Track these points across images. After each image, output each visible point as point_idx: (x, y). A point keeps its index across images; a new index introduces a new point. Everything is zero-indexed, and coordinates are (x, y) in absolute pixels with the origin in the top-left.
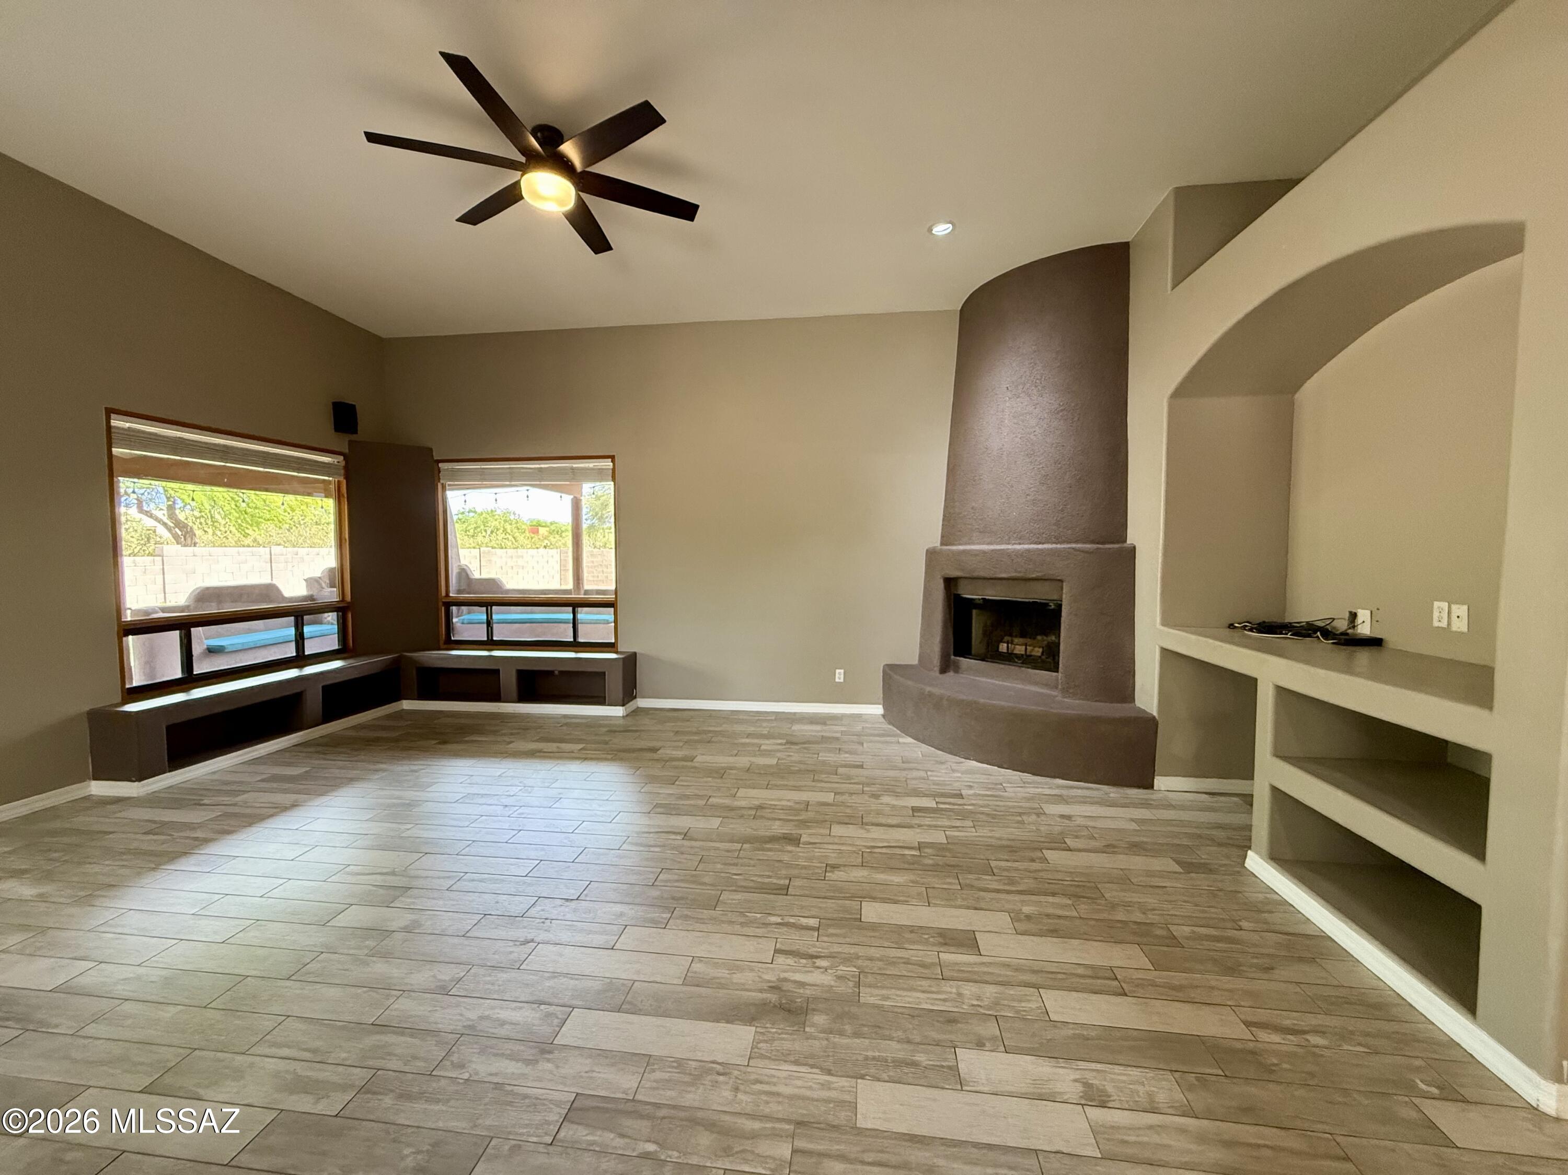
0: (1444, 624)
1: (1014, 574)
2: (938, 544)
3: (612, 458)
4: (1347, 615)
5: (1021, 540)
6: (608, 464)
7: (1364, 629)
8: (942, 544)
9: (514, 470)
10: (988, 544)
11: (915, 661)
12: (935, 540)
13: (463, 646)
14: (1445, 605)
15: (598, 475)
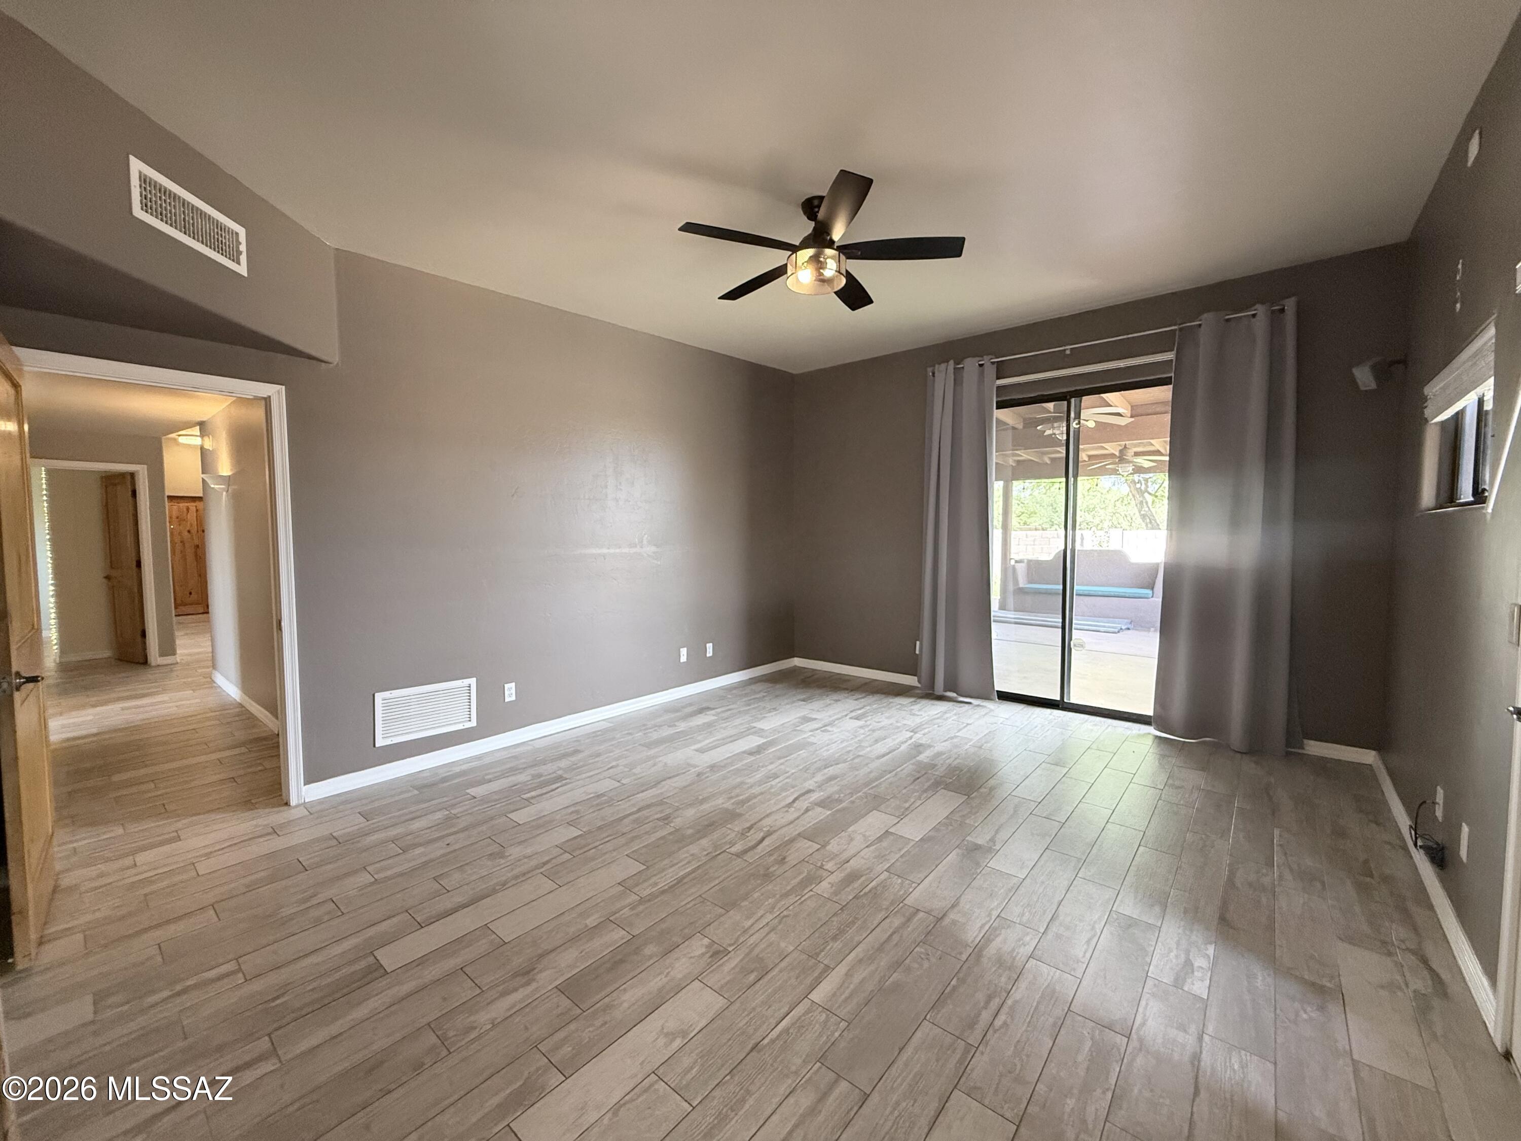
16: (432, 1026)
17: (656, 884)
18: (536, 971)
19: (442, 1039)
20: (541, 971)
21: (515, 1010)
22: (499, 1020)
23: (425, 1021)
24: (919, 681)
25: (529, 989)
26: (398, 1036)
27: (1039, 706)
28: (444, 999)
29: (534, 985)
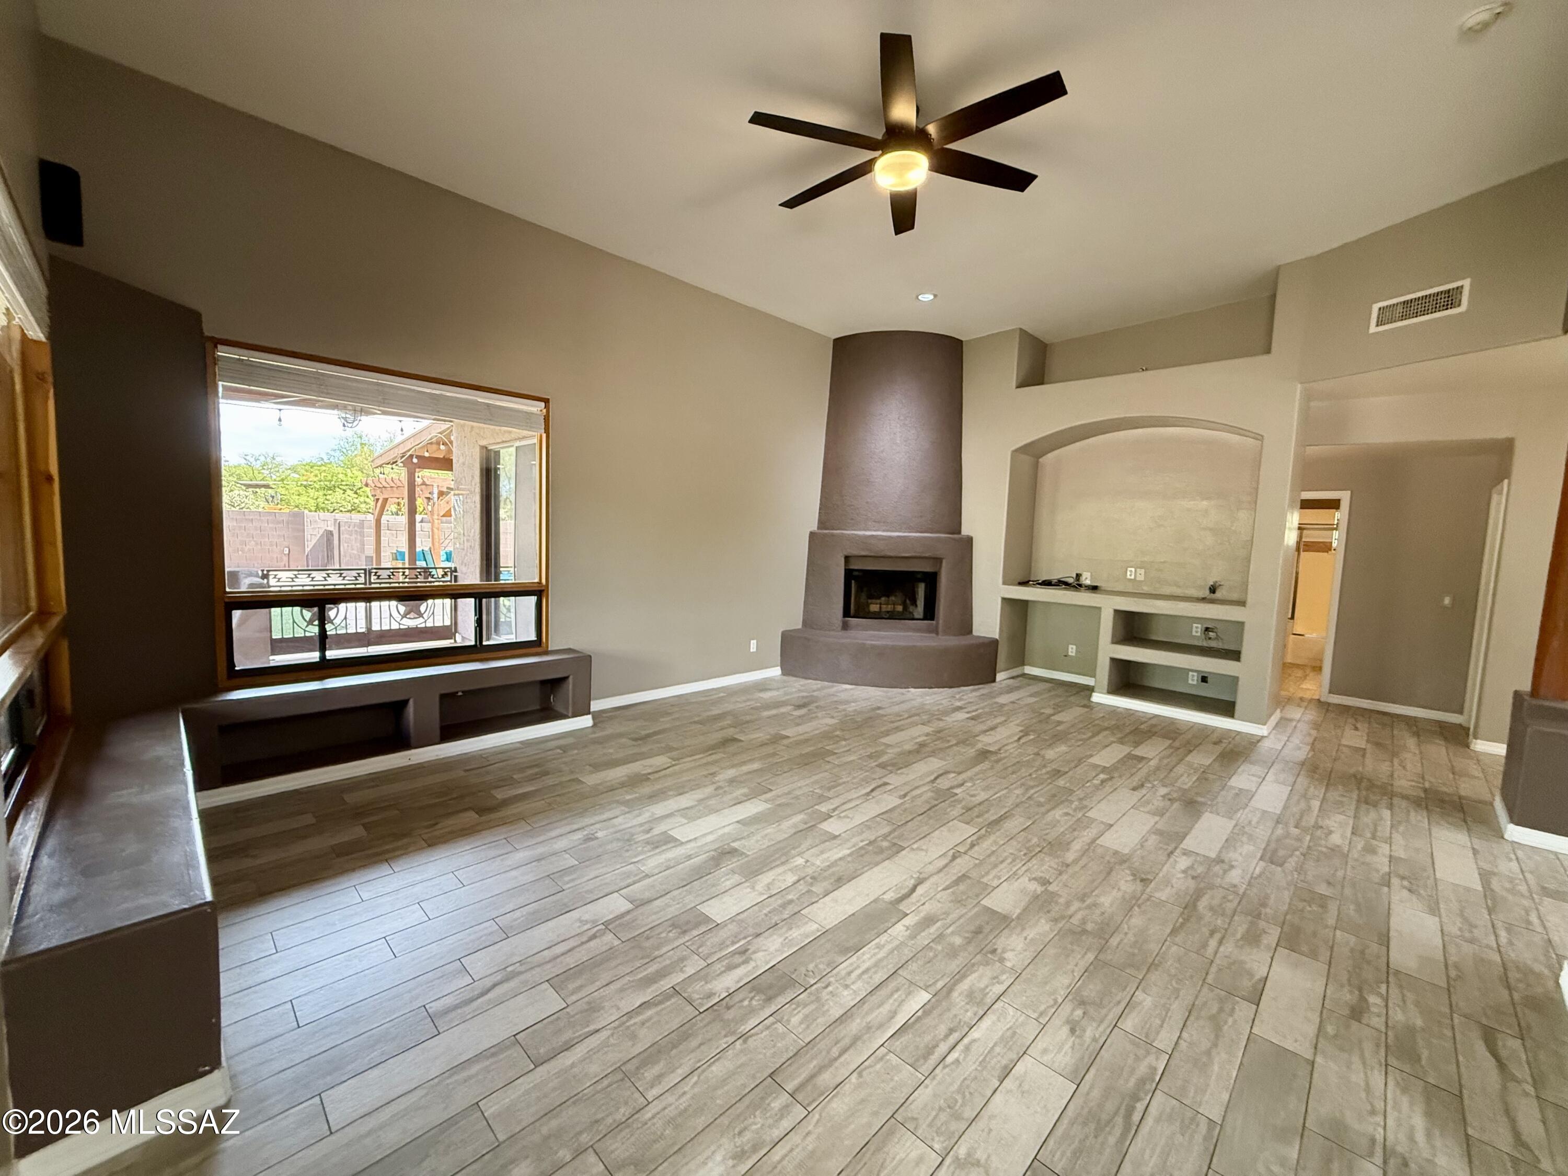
0: (1133, 577)
1: (914, 554)
2: (816, 529)
3: (546, 401)
4: (1074, 576)
5: (910, 529)
6: (537, 408)
7: (1087, 580)
8: (818, 528)
9: (386, 390)
10: (884, 531)
11: (800, 626)
12: (814, 527)
13: (258, 679)
14: (1133, 569)
15: (525, 420)
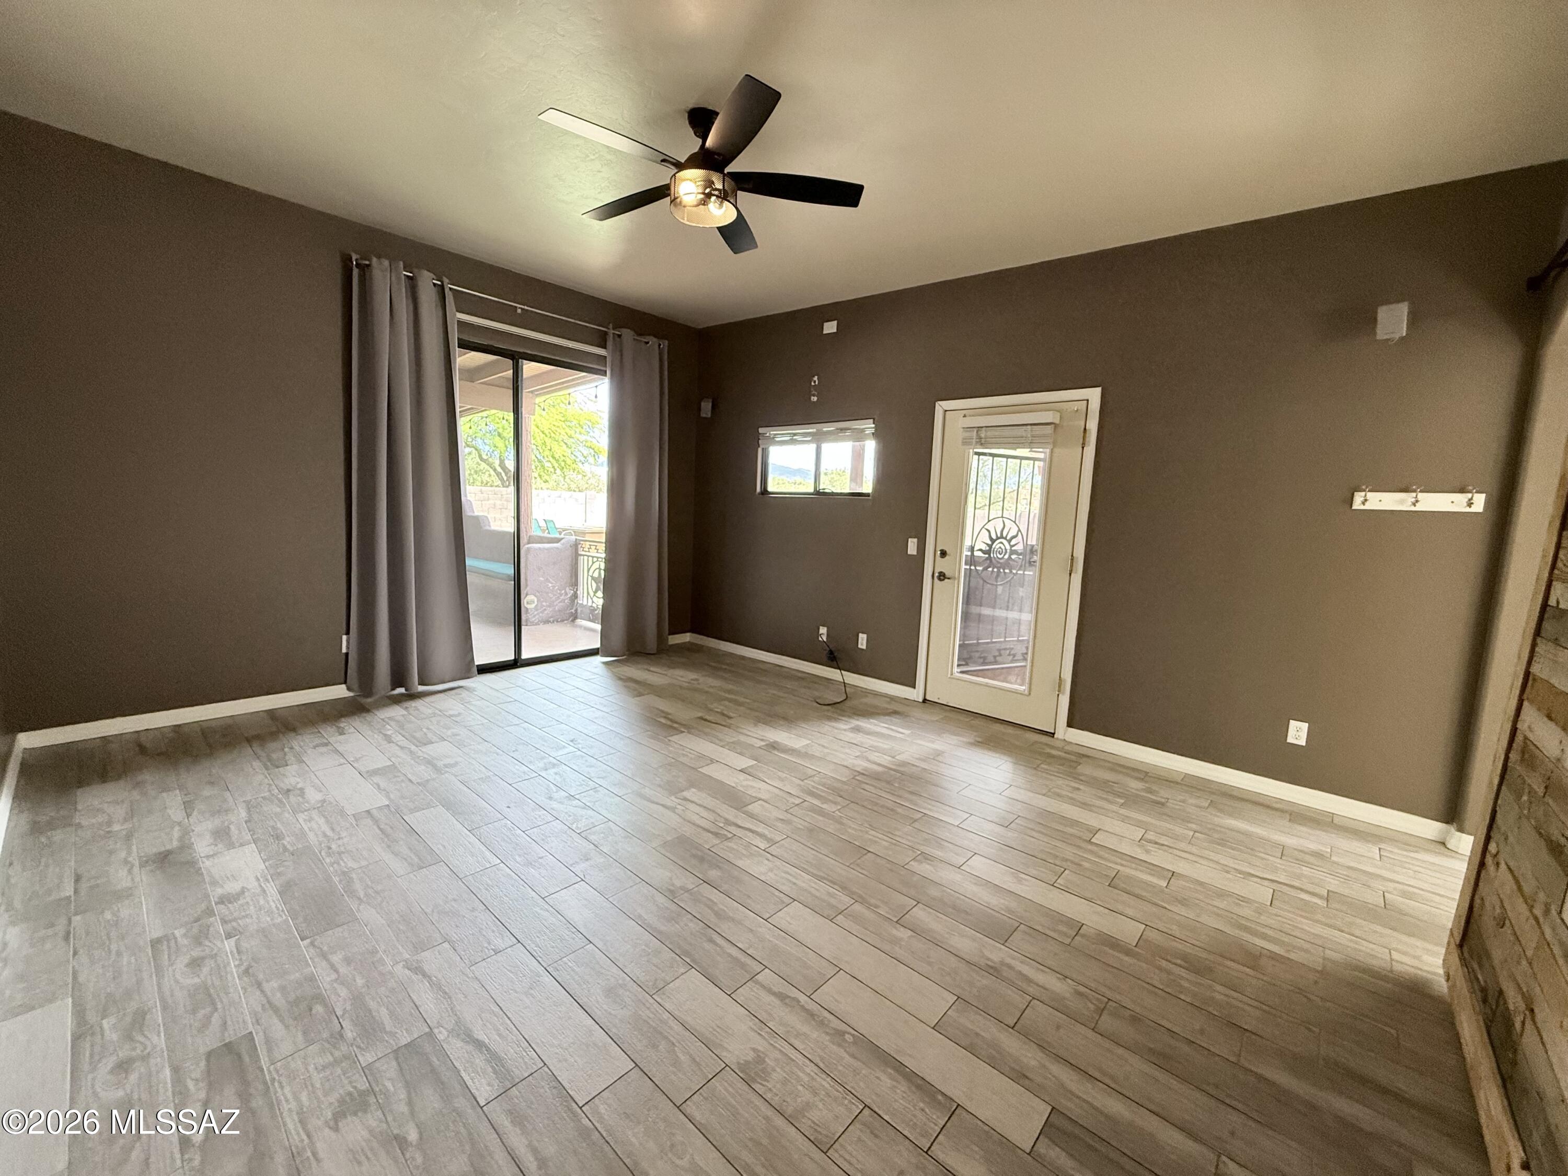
16: (1093, 1025)
17: (829, 894)
18: (990, 963)
19: (1101, 1012)
20: (988, 959)
21: (1042, 967)
22: (1058, 975)
23: (1090, 1034)
24: (349, 689)
25: (1013, 963)
26: (1120, 1051)
27: (509, 669)
28: (1058, 1027)
29: (1009, 960)
